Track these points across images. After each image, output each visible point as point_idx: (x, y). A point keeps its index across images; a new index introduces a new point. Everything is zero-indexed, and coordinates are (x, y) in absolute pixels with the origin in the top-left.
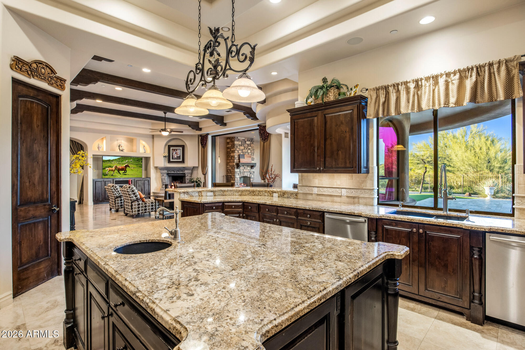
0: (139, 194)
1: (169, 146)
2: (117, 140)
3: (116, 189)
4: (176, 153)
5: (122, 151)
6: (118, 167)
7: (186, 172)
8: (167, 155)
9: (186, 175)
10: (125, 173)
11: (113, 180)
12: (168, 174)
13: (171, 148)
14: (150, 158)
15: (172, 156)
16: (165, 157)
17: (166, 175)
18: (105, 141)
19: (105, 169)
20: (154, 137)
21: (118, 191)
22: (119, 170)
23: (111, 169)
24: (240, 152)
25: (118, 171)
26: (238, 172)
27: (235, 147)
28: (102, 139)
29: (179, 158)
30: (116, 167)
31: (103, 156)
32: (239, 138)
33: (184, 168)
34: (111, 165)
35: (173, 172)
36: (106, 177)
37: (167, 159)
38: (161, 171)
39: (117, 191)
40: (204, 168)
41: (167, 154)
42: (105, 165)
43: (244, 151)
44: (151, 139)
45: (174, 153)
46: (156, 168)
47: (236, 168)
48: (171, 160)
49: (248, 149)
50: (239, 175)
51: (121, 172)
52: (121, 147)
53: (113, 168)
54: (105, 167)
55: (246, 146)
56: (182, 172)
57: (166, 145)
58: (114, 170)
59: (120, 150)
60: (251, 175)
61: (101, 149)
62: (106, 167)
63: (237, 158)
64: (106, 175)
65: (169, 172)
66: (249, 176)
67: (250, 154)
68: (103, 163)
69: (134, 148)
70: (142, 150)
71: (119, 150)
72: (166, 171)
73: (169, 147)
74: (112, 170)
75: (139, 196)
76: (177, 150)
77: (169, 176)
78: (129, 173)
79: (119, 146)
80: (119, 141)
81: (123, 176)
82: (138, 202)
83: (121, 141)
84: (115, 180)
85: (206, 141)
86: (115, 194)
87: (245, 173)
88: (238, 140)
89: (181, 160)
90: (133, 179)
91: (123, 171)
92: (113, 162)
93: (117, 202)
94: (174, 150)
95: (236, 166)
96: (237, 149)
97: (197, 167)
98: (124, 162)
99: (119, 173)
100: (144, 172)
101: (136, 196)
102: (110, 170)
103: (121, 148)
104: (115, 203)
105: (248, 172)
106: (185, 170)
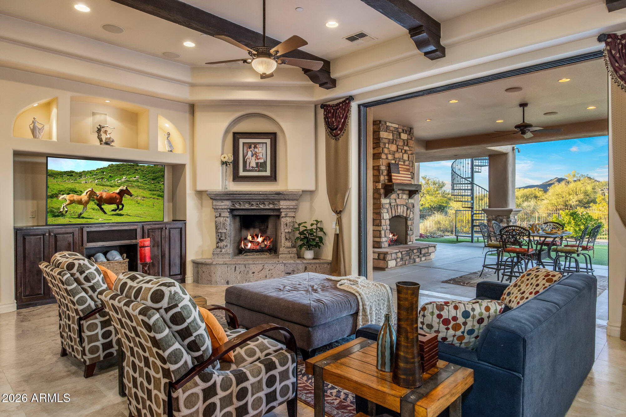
0: (210, 330)
1: (234, 134)
2: (94, 114)
3: (82, 278)
4: (255, 155)
5: (107, 143)
6: (98, 193)
7: (283, 204)
8: (232, 159)
9: (283, 214)
10: (118, 212)
11: (82, 230)
12: (232, 211)
13: (242, 141)
14: (183, 166)
15: (245, 163)
16: (224, 163)
17: (227, 214)
18: (54, 111)
19: (56, 196)
20: (196, 108)
21: (93, 288)
22: (101, 202)
23: (76, 197)
24: (390, 157)
25: (99, 205)
26: (387, 206)
27: (382, 145)
28: (48, 105)
29: (261, 166)
30: (92, 194)
31: (48, 156)
32: (388, 124)
33: (278, 194)
34: (77, 187)
35: (247, 206)
36: (61, 220)
37: (230, 168)
38: (215, 203)
39: (87, 285)
40: (336, 194)
41: (229, 157)
42: (55, 185)
43: (397, 155)
44: (187, 116)
45: (250, 153)
46: (200, 194)
47: (383, 196)
48: (242, 173)
49: (403, 151)
50: (388, 212)
51: (108, 208)
52: (106, 132)
53: (84, 197)
54: (55, 192)
55: (401, 143)
56: (271, 206)
57: (227, 132)
58: (87, 203)
59: (101, 140)
60: (409, 211)
61: (42, 136)
62: (61, 192)
63: (385, 173)
64: (61, 215)
65: (237, 206)
66: (405, 215)
67: (407, 163)
68: (50, 180)
69: (142, 138)
70: (162, 146)
71: (97, 143)
72: (228, 204)
73: (237, 136)
74: (80, 202)
75: (208, 343)
76: (256, 145)
77: (234, 216)
78: (129, 212)
79: (99, 130)
80: (98, 117)
81: (111, 217)
82: (206, 378)
83: (103, 116)
84: (86, 230)
85: (346, 117)
86: (81, 301)
87: (399, 207)
88: (387, 129)
89: (268, 173)
90: (141, 224)
91: (114, 206)
92: (83, 180)
93: (87, 333)
94: (249, 145)
95: (382, 191)
96: (386, 151)
97: (311, 193)
98: (117, 181)
99: (102, 209)
100: (168, 205)
101: (193, 347)
102: (72, 202)
103: (104, 137)
104: (80, 336)
105: (404, 205)
106: (279, 200)
